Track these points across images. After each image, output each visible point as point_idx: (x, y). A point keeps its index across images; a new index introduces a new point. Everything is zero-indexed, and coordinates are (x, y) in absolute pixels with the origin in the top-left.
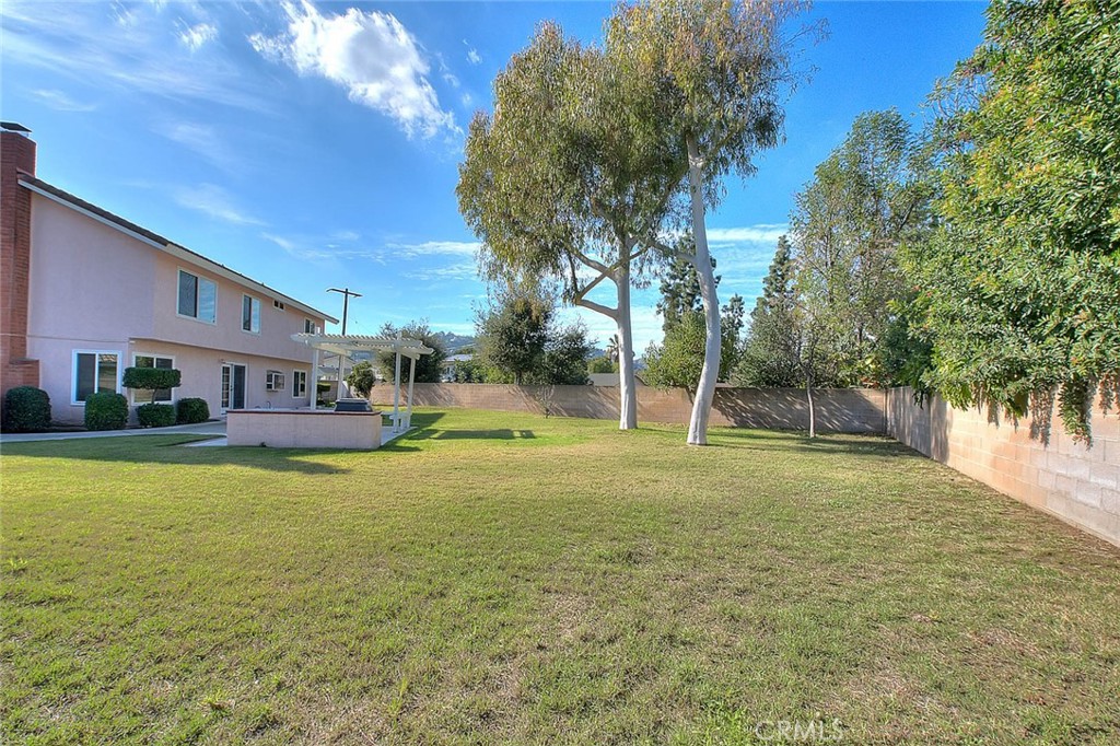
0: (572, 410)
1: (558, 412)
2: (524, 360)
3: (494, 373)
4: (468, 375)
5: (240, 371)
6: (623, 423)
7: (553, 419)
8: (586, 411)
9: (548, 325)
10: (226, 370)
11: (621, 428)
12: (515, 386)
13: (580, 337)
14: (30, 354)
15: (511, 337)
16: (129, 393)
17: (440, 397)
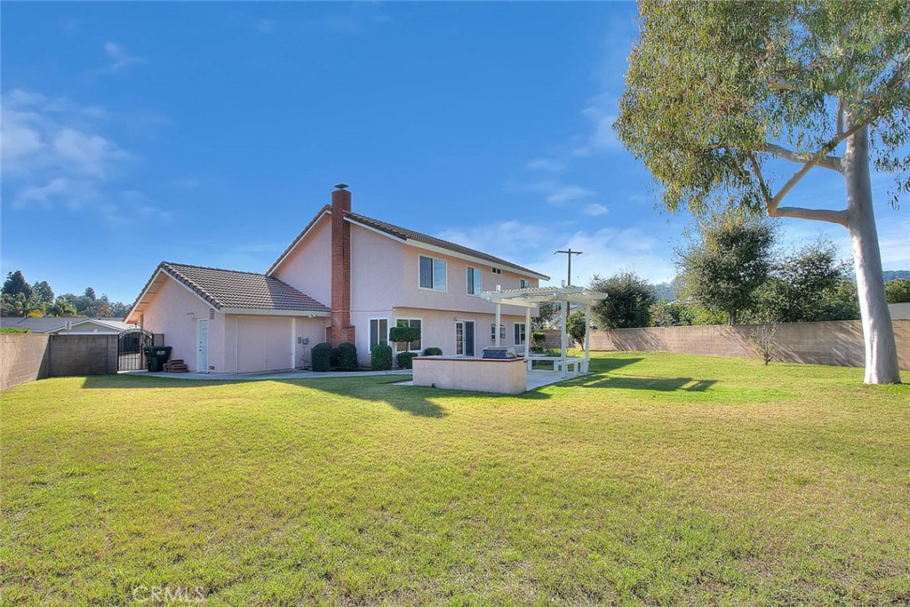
0: (810, 354)
1: (788, 358)
2: (735, 295)
3: (701, 314)
4: (676, 317)
5: (470, 326)
6: (870, 373)
7: (775, 365)
8: (831, 355)
9: (769, 251)
10: (459, 326)
11: (867, 381)
12: (728, 328)
13: (826, 259)
14: (352, 324)
15: (715, 271)
16: (394, 345)
17: (647, 342)
